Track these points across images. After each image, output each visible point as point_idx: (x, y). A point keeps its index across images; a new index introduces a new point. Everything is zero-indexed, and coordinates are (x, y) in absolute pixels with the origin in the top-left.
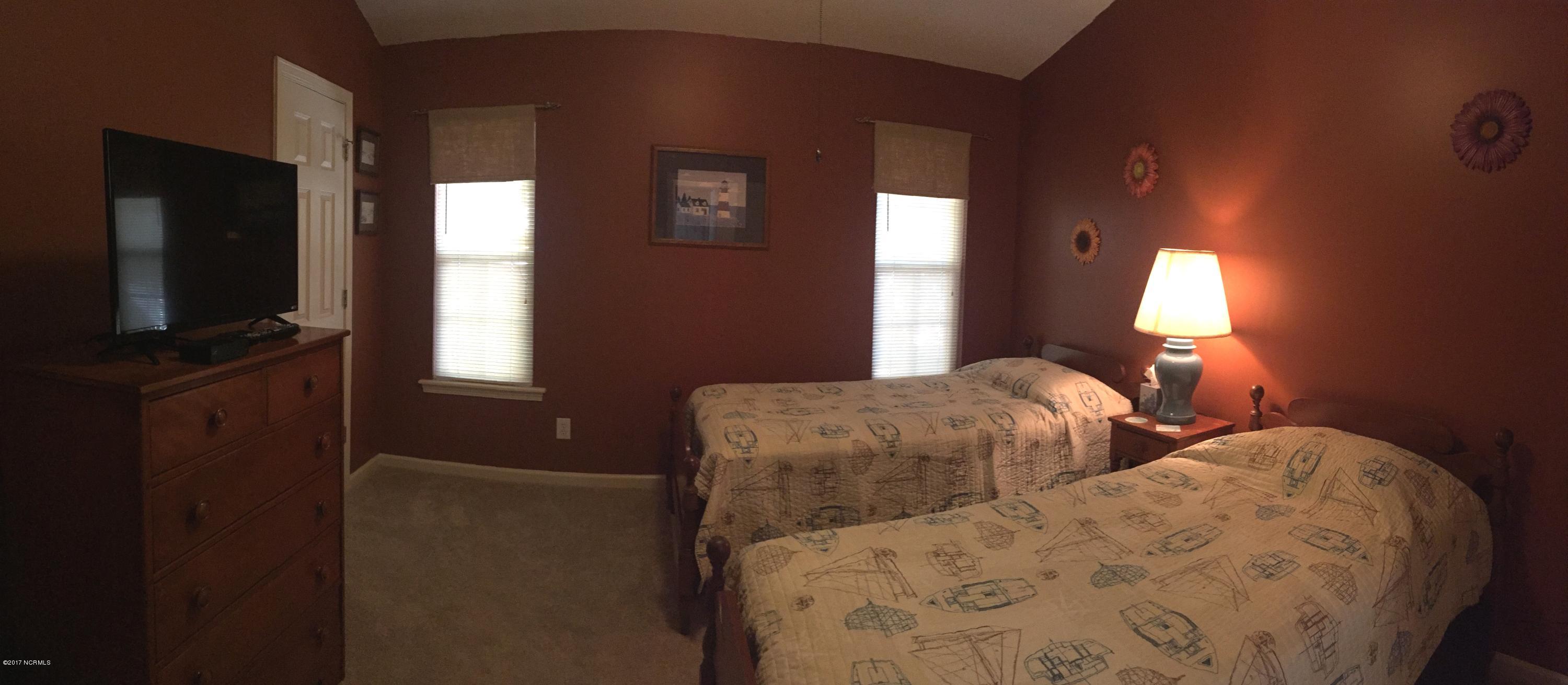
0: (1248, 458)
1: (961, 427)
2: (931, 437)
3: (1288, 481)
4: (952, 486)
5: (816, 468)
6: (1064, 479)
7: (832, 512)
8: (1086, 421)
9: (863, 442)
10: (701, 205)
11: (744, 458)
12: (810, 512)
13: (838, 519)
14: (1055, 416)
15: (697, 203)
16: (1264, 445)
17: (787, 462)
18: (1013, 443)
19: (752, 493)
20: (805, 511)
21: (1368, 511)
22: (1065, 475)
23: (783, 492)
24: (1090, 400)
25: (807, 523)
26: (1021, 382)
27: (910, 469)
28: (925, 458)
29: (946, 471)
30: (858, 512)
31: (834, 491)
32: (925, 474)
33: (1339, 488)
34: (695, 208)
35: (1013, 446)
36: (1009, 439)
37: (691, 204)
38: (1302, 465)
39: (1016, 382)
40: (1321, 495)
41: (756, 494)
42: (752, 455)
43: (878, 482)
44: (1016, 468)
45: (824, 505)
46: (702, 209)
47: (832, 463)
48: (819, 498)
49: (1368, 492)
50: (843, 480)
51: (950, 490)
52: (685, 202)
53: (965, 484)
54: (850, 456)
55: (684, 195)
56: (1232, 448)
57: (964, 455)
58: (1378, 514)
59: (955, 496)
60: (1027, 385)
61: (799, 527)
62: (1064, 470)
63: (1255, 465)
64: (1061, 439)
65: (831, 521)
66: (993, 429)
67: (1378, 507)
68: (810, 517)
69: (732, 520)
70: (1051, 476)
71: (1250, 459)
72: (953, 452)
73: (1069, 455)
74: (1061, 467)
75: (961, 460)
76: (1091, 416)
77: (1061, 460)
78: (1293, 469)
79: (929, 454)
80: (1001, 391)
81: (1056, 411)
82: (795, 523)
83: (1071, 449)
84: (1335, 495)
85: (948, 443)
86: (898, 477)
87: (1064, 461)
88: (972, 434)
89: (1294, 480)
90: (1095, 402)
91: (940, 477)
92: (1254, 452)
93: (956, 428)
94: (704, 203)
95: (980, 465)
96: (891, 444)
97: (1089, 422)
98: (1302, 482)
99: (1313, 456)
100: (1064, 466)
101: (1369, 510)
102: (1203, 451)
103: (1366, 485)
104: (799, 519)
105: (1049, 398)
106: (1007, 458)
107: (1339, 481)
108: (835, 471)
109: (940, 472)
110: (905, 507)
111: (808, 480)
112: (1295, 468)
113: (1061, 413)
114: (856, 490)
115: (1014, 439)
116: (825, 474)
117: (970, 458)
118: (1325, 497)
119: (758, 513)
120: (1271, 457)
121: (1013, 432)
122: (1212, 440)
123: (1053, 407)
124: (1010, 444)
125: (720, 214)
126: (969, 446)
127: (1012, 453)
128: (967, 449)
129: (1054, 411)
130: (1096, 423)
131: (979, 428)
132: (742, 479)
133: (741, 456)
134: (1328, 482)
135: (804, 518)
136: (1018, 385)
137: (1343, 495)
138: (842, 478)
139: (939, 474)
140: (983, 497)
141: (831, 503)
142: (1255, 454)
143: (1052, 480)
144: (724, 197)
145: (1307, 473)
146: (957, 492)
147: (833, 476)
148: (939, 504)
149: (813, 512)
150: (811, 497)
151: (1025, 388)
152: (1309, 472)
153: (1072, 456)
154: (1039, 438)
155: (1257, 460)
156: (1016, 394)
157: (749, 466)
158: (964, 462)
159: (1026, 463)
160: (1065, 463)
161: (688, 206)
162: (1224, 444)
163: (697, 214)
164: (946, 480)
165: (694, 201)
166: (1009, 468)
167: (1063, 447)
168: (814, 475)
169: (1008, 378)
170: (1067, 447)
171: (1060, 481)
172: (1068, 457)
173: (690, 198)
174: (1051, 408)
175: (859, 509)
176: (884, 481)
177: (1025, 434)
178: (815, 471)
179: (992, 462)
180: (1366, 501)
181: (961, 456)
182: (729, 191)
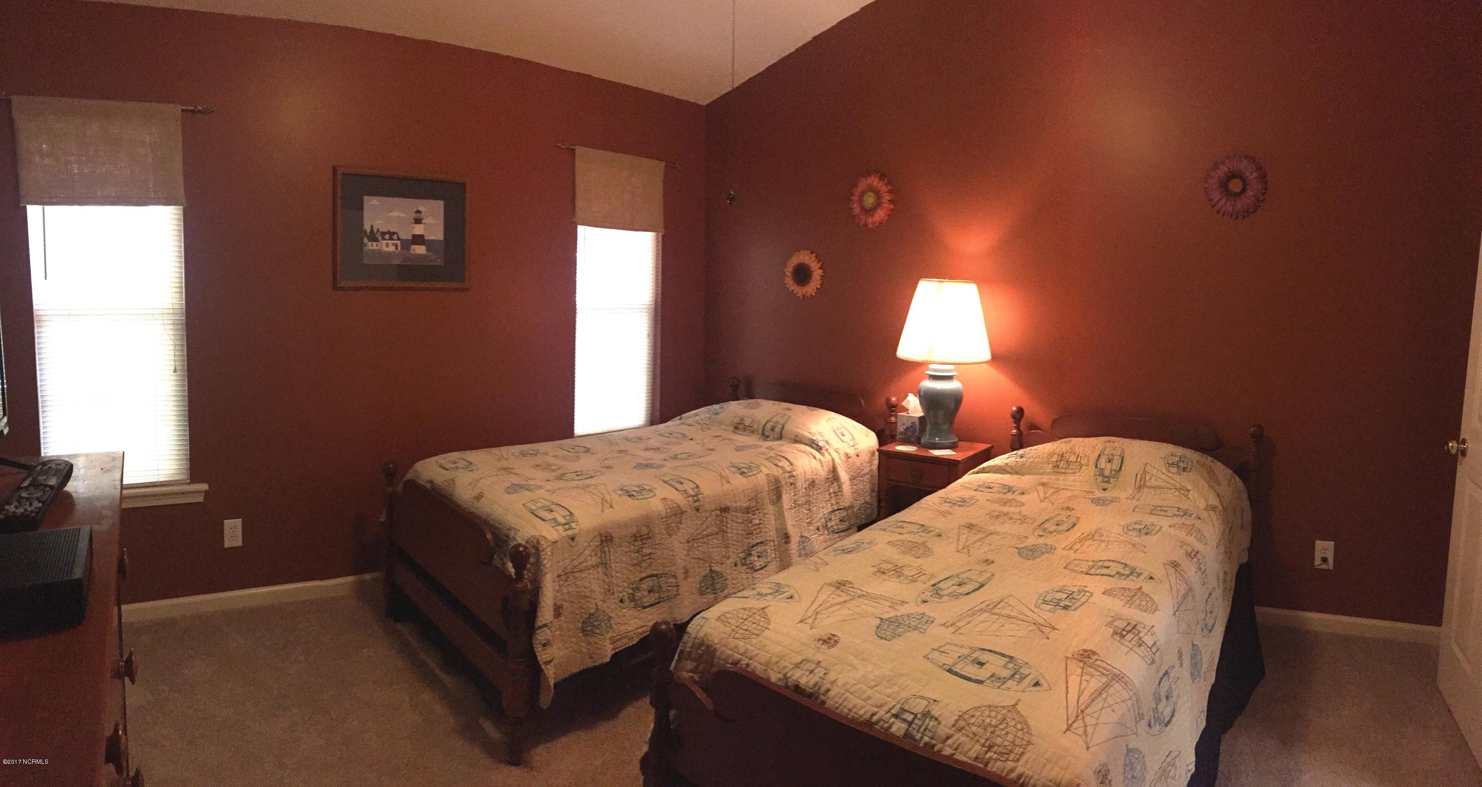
0: (1051, 466)
1: (750, 474)
2: (727, 486)
3: (1100, 479)
4: (750, 535)
5: (634, 536)
6: (836, 516)
7: (649, 583)
8: (848, 456)
9: (672, 500)
10: (392, 239)
11: (568, 536)
12: (631, 586)
13: (656, 588)
14: (823, 455)
15: (387, 237)
16: (1063, 454)
17: (608, 533)
18: (795, 485)
19: (577, 575)
20: (626, 586)
21: (1181, 491)
22: (837, 512)
23: (605, 567)
24: (843, 435)
25: (629, 598)
26: (771, 423)
27: (713, 523)
28: (725, 510)
29: (744, 521)
30: (675, 577)
31: (650, 559)
32: (727, 527)
33: (1151, 478)
34: (384, 242)
35: (795, 488)
36: (791, 480)
37: (380, 238)
38: (1109, 465)
39: (766, 424)
40: (1137, 485)
41: (583, 576)
42: (576, 531)
43: (688, 542)
44: (798, 510)
45: (644, 575)
46: (393, 244)
47: (648, 527)
48: (638, 568)
49: (1177, 478)
50: (659, 544)
51: (749, 540)
52: (373, 238)
53: (761, 532)
54: (664, 516)
55: (372, 227)
56: (1032, 460)
57: (757, 503)
58: (1191, 492)
59: (753, 546)
60: (780, 426)
61: (621, 604)
62: (835, 507)
63: (1060, 470)
64: (830, 476)
65: (650, 592)
66: (776, 472)
67: (1189, 487)
68: (631, 591)
69: (561, 611)
70: (824, 514)
71: (1054, 466)
72: (749, 500)
73: (839, 491)
74: (832, 505)
75: (756, 508)
76: (851, 451)
77: (831, 498)
78: (1102, 469)
79: (729, 504)
80: (748, 436)
81: (821, 448)
82: (617, 601)
83: (840, 487)
84: (1148, 484)
85: (744, 491)
86: (705, 533)
87: (834, 498)
88: (761, 479)
89: (1106, 477)
90: (847, 438)
91: (739, 528)
92: (1055, 460)
93: (744, 475)
94: (395, 237)
95: (770, 509)
96: (695, 498)
97: (850, 457)
98: (1114, 478)
99: (1115, 457)
100: (834, 503)
101: (1183, 490)
102: (1003, 466)
103: (1174, 473)
104: (621, 595)
105: (811, 437)
106: (790, 501)
107: (1149, 473)
108: (650, 535)
109: (739, 523)
110: (713, 564)
111: (627, 550)
112: (1104, 468)
113: (826, 450)
114: (671, 553)
115: (796, 480)
116: (642, 540)
117: (763, 505)
118: (1140, 488)
119: (588, 598)
120: (1076, 462)
121: (794, 473)
122: (1006, 456)
123: (818, 445)
124: (793, 486)
125: (414, 250)
126: (761, 493)
127: (795, 495)
128: (759, 496)
129: (819, 449)
130: (855, 456)
131: (766, 473)
132: (567, 562)
133: (564, 534)
134: (1139, 476)
135: (625, 593)
136: (769, 426)
137: (1154, 483)
138: (658, 543)
139: (737, 525)
140: (776, 543)
141: (649, 572)
142: (1057, 461)
143: (825, 518)
144: (419, 230)
145: (1115, 470)
146: (755, 542)
147: (649, 541)
148: (740, 557)
149: (634, 586)
150: (631, 568)
151: (778, 429)
152: (1118, 469)
153: (842, 492)
154: (814, 477)
155: (1060, 466)
156: (768, 437)
157: (574, 544)
158: (758, 510)
159: (806, 504)
160: (836, 500)
161: (377, 240)
162: (1022, 457)
163: (387, 249)
164: (745, 531)
165: (383, 234)
166: (793, 511)
167: (832, 484)
168: (633, 543)
169: (753, 421)
170: (836, 484)
171: (833, 519)
172: (838, 494)
173: (378, 230)
174: (815, 446)
175: (676, 573)
176: (693, 539)
177: (803, 474)
178: (633, 539)
179: (782, 507)
180: (1178, 484)
181: (755, 504)
182: (423, 221)
